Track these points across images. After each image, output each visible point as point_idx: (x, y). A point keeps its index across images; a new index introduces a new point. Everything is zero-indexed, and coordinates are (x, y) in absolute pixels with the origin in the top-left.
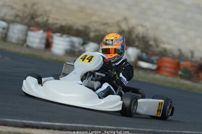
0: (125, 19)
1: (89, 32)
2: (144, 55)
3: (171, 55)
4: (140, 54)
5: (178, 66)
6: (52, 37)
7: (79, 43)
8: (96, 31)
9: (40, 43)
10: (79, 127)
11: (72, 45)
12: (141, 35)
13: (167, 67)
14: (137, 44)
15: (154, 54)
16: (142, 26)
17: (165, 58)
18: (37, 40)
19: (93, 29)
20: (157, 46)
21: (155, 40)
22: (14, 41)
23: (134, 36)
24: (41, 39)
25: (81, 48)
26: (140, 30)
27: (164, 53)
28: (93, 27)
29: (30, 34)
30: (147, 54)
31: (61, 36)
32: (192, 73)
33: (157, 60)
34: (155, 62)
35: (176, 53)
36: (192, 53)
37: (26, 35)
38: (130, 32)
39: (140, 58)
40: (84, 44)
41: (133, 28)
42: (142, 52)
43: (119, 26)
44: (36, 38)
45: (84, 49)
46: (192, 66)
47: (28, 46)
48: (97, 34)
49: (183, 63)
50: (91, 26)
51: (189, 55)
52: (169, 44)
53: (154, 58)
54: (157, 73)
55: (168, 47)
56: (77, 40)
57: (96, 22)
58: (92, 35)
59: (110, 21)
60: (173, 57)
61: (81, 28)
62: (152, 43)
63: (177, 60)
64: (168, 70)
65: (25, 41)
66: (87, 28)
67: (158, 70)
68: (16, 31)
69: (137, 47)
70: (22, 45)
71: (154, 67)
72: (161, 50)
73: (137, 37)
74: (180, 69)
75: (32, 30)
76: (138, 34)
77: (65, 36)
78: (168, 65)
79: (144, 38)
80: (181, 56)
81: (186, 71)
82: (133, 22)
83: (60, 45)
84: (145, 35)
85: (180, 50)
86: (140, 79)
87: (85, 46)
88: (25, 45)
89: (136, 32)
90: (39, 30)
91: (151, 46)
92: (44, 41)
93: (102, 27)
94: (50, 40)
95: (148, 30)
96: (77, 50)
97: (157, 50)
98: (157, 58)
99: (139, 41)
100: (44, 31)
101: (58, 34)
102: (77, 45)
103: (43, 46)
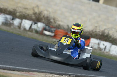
0: (37, 6)
1: (16, 13)
2: (47, 27)
3: (62, 28)
4: (45, 26)
7: (10, 19)
8: (20, 12)
10: (7, 67)
12: (46, 16)
13: (60, 35)
14: (43, 21)
15: (53, 27)
16: (47, 10)
17: (59, 30)
19: (19, 11)
20: (55, 23)
21: (54, 19)
23: (42, 16)
25: (11, 22)
26: (46, 13)
27: (59, 27)
28: (19, 10)
30: (49, 27)
31: (0, 14)
33: (55, 31)
34: (54, 32)
35: (66, 27)
38: (40, 14)
39: (45, 29)
41: (41, 11)
42: (46, 25)
43: (34, 10)
45: (13, 22)
48: (21, 14)
50: (17, 9)
52: (62, 22)
53: (53, 29)
54: (54, 38)
55: (61, 23)
56: (9, 17)
57: (20, 7)
58: (18, 14)
59: (28, 7)
60: (64, 29)
61: (12, 10)
62: (52, 20)
63: (67, 31)
66: (15, 10)
67: (55, 36)
69: (44, 23)
71: (53, 34)
72: (57, 25)
73: (43, 17)
76: (45, 15)
77: (2, 14)
78: (61, 34)
79: (47, 17)
82: (42, 8)
84: (48, 16)
85: (68, 26)
86: (44, 41)
87: (13, 20)
89: (43, 14)
91: (51, 22)
93: (24, 10)
95: (50, 13)
96: (9, 22)
97: (55, 25)
98: (55, 29)
99: (45, 19)
102: (9, 20)
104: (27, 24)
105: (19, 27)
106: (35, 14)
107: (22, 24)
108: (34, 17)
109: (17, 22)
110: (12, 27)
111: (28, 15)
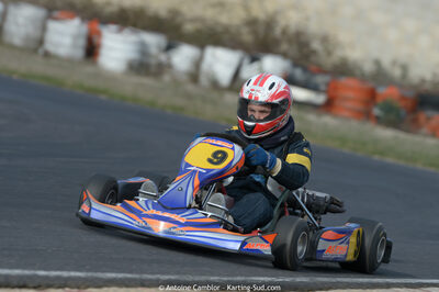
1: (181, 24)
2: (298, 73)
4: (290, 70)
5: (372, 96)
6: (99, 34)
7: (159, 47)
8: (194, 20)
9: (74, 46)
11: (143, 49)
12: (293, 29)
13: (348, 100)
14: (284, 47)
15: (321, 71)
17: (344, 81)
18: (67, 41)
20: (329, 53)
21: (325, 39)
22: (17, 41)
23: (278, 31)
24: (75, 37)
25: (163, 57)
26: (291, 19)
27: (344, 69)
28: (190, 11)
29: (53, 26)
30: (305, 69)
31: (120, 31)
32: (403, 112)
33: (328, 84)
34: (323, 87)
35: (368, 67)
36: (404, 68)
37: (44, 29)
38: (270, 24)
39: (290, 80)
40: (170, 47)
41: (276, 13)
42: (295, 64)
43: (246, 8)
44: (65, 36)
45: (169, 58)
46: (403, 98)
47: (47, 55)
48: (198, 26)
49: (382, 91)
50: (184, 8)
51: (397, 73)
53: (321, 80)
54: (327, 112)
55: (351, 54)
56: (153, 40)
58: (188, 28)
60: (363, 78)
61: (163, 13)
62: (316, 45)
63: (371, 85)
64: (349, 105)
65: (41, 42)
66: (175, 13)
67: (328, 106)
68: (21, 20)
69: (285, 55)
70: (35, 51)
71: (320, 99)
72: (337, 61)
73: (284, 32)
74: (375, 105)
75: (56, 19)
76: (287, 26)
78: (350, 94)
79: (298, 34)
80: (380, 75)
81: (389, 108)
83: (117, 49)
84: (301, 29)
85: (377, 63)
87: (171, 53)
88: (41, 51)
89: (282, 23)
90: (72, 17)
91: (314, 52)
92: (82, 42)
94: (95, 40)
95: (307, 19)
96: (153, 62)
97: (328, 62)
98: (327, 79)
99: (290, 41)
100: (84, 19)
101: (113, 27)
102: (154, 50)
103: (79, 53)
104: (221, 63)
105: (194, 76)
106: (252, 23)
107: (205, 66)
108: (247, 37)
109: (183, 57)
110: (167, 78)
111: (227, 29)
